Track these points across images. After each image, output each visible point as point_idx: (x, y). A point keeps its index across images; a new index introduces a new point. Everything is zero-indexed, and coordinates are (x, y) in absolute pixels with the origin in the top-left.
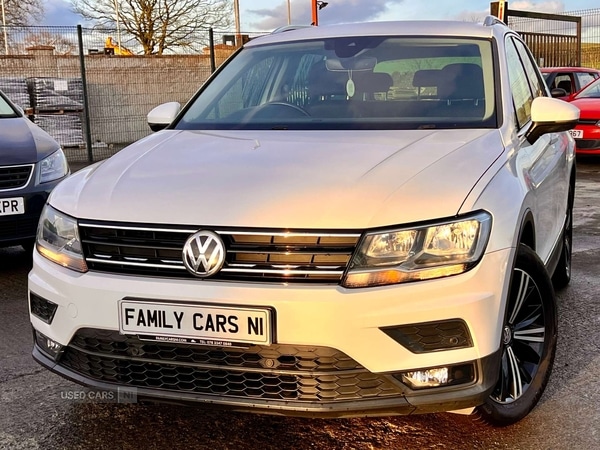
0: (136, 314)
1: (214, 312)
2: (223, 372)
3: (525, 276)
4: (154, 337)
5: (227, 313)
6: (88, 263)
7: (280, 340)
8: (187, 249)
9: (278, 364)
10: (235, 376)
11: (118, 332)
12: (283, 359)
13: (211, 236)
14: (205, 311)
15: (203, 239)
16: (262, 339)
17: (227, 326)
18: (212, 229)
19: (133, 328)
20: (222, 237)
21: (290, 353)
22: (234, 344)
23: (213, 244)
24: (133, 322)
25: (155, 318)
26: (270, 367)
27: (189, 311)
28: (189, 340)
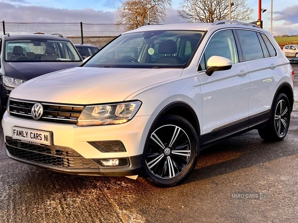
0: (16, 131)
1: (36, 132)
2: (41, 155)
3: (178, 129)
4: (21, 140)
5: (39, 133)
6: (11, 113)
7: (54, 144)
8: (33, 109)
9: (55, 153)
10: (44, 156)
11: (11, 137)
12: (57, 151)
13: (40, 105)
14: (33, 132)
15: (37, 106)
16: (48, 143)
17: (39, 137)
18: (40, 102)
19: (15, 137)
20: (43, 105)
21: (59, 149)
22: (41, 144)
23: (40, 108)
24: (15, 134)
25: (21, 133)
26: (53, 154)
27: (29, 131)
28: (29, 142)
